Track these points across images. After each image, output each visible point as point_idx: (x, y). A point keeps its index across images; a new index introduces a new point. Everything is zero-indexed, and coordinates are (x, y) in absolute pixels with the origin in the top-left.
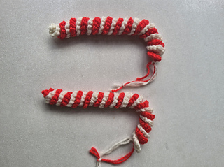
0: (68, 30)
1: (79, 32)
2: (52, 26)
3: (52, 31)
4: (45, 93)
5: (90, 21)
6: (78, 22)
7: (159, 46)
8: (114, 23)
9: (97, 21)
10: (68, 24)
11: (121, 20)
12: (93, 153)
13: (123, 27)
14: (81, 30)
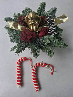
0: (20, 83)
1: (20, 80)
2: (18, 87)
3: (19, 87)
4: (37, 91)
5: (18, 77)
6: (18, 80)
7: (23, 59)
8: (18, 71)
9: (18, 75)
10: (18, 83)
11: (18, 69)
12: (52, 74)
13: (19, 68)
14: (20, 79)
